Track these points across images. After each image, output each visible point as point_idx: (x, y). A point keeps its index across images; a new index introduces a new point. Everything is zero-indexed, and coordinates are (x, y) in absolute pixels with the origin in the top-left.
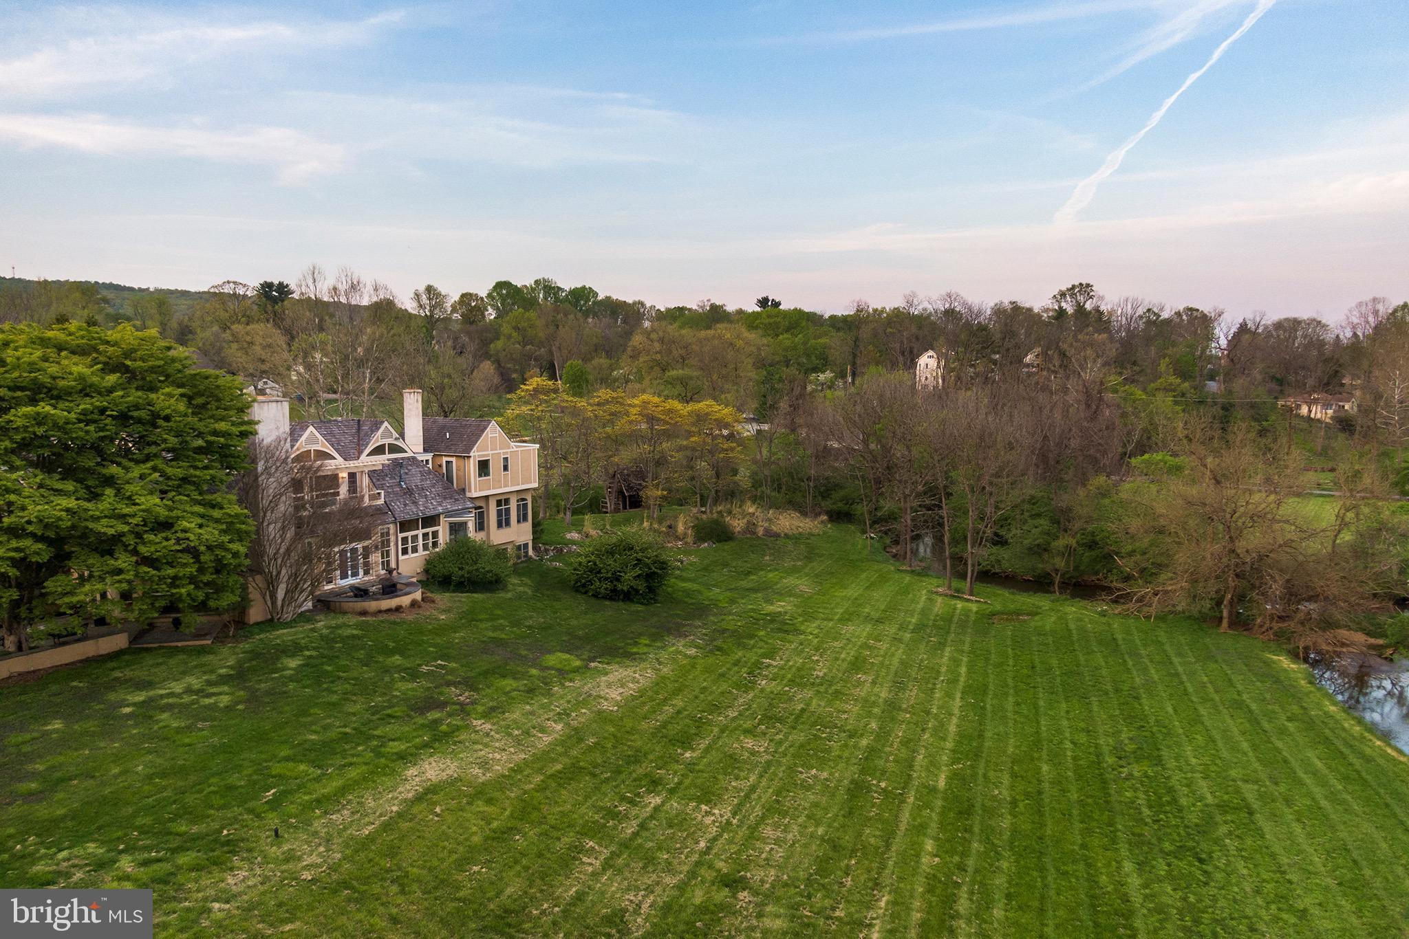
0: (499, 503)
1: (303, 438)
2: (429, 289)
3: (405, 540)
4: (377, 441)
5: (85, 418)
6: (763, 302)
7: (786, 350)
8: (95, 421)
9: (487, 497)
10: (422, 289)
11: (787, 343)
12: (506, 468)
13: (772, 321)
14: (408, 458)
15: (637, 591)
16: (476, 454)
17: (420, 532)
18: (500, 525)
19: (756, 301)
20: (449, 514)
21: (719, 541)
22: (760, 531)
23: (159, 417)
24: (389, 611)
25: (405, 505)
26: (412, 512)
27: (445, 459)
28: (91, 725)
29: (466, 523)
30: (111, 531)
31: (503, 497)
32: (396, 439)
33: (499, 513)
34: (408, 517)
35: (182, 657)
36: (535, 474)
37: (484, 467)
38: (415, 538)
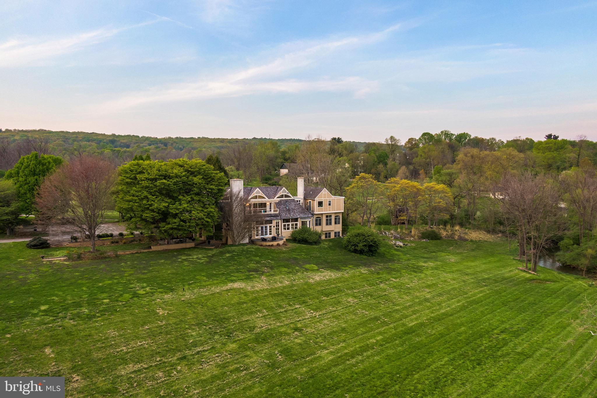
0: (327, 216)
1: (255, 192)
2: (392, 138)
3: (284, 226)
4: (281, 193)
5: (175, 184)
6: (549, 136)
7: (549, 159)
8: (177, 184)
9: (322, 214)
10: (389, 137)
11: (550, 156)
12: (330, 204)
13: (547, 145)
14: (292, 199)
15: (364, 250)
16: (317, 199)
17: (290, 223)
18: (327, 224)
19: (545, 136)
20: (301, 218)
21: (432, 239)
22: (456, 237)
23: (194, 184)
24: (269, 246)
25: (286, 214)
26: (288, 216)
27: (309, 201)
28: (169, 262)
29: (306, 222)
30: (174, 212)
31: (329, 215)
32: (287, 193)
33: (327, 220)
34: (286, 218)
35: (204, 250)
36: (342, 207)
37: (320, 204)
38: (288, 225)
